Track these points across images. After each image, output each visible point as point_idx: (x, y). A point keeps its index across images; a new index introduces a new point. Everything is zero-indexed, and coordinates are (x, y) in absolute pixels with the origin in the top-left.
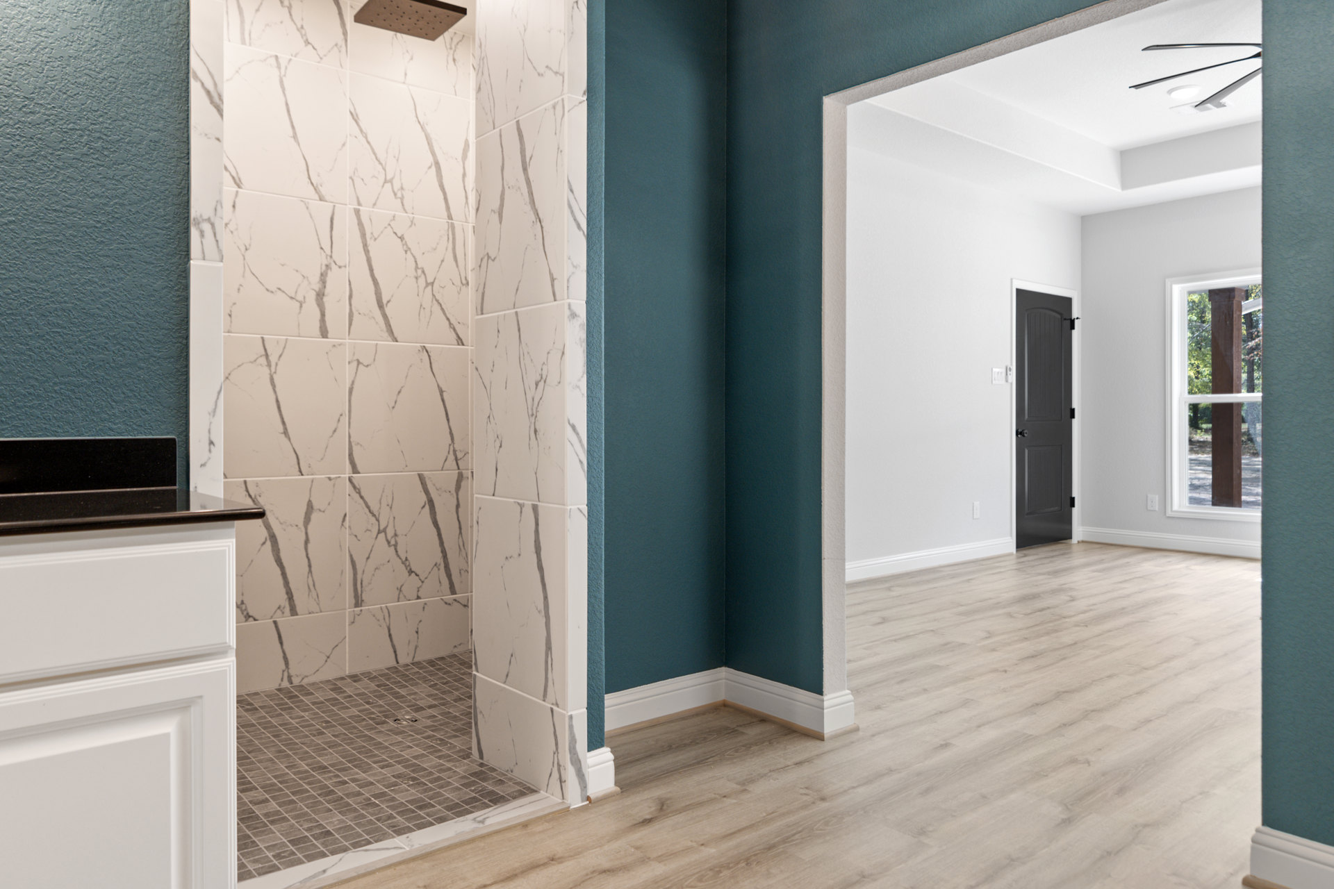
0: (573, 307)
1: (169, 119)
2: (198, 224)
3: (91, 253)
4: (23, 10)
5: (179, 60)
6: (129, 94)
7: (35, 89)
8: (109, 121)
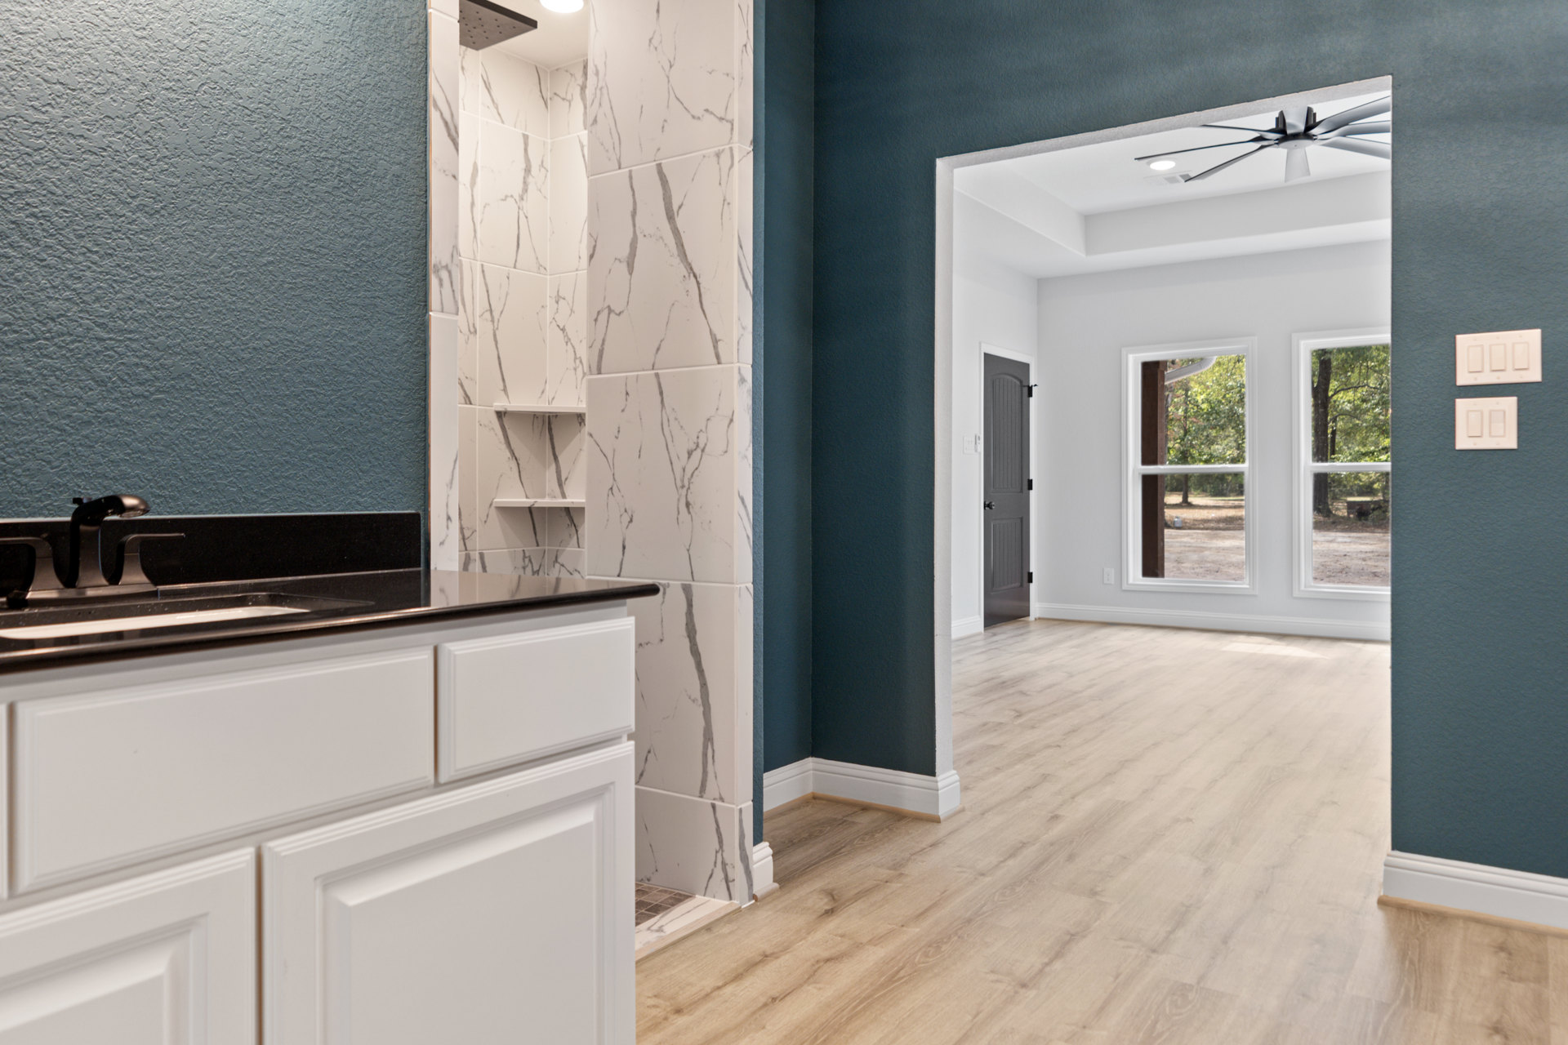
0: (742, 372)
1: (409, 152)
2: (437, 271)
3: (342, 301)
4: (281, 18)
5: (418, 85)
6: (375, 122)
7: (292, 109)
8: (357, 151)
